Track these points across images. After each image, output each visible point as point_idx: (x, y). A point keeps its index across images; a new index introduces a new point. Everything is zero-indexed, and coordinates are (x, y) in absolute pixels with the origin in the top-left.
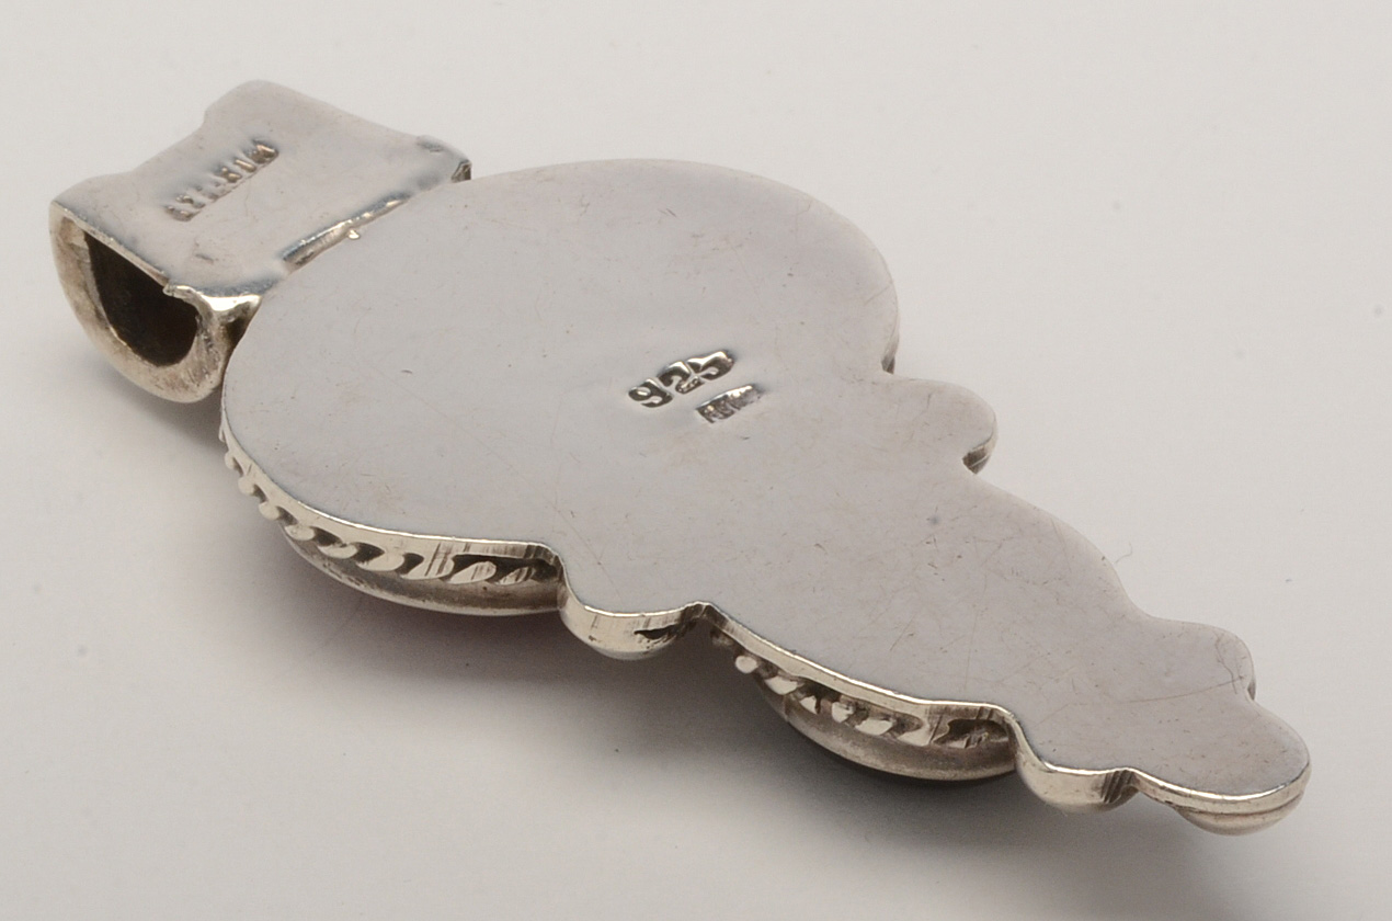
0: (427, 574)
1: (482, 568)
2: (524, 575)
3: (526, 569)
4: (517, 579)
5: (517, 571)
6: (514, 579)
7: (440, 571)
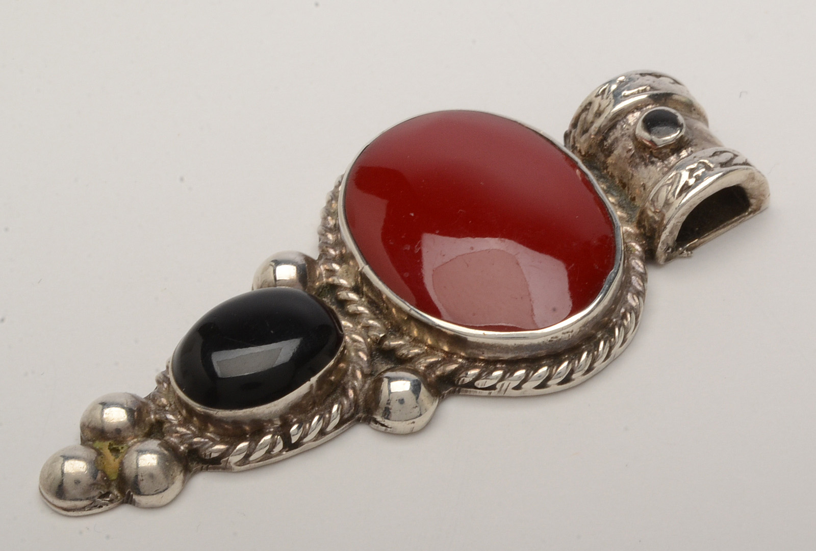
0: (510, 384)
1: (482, 385)
2: (461, 381)
3: (460, 383)
4: (464, 380)
5: (464, 383)
6: (465, 380)
7: (503, 385)
